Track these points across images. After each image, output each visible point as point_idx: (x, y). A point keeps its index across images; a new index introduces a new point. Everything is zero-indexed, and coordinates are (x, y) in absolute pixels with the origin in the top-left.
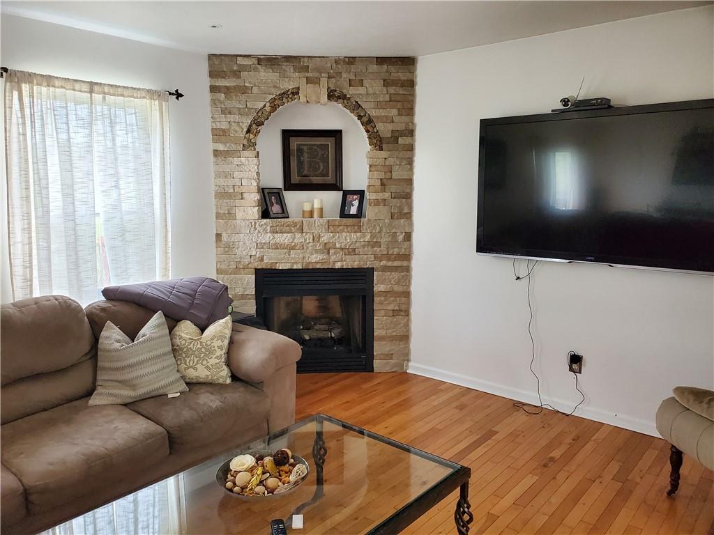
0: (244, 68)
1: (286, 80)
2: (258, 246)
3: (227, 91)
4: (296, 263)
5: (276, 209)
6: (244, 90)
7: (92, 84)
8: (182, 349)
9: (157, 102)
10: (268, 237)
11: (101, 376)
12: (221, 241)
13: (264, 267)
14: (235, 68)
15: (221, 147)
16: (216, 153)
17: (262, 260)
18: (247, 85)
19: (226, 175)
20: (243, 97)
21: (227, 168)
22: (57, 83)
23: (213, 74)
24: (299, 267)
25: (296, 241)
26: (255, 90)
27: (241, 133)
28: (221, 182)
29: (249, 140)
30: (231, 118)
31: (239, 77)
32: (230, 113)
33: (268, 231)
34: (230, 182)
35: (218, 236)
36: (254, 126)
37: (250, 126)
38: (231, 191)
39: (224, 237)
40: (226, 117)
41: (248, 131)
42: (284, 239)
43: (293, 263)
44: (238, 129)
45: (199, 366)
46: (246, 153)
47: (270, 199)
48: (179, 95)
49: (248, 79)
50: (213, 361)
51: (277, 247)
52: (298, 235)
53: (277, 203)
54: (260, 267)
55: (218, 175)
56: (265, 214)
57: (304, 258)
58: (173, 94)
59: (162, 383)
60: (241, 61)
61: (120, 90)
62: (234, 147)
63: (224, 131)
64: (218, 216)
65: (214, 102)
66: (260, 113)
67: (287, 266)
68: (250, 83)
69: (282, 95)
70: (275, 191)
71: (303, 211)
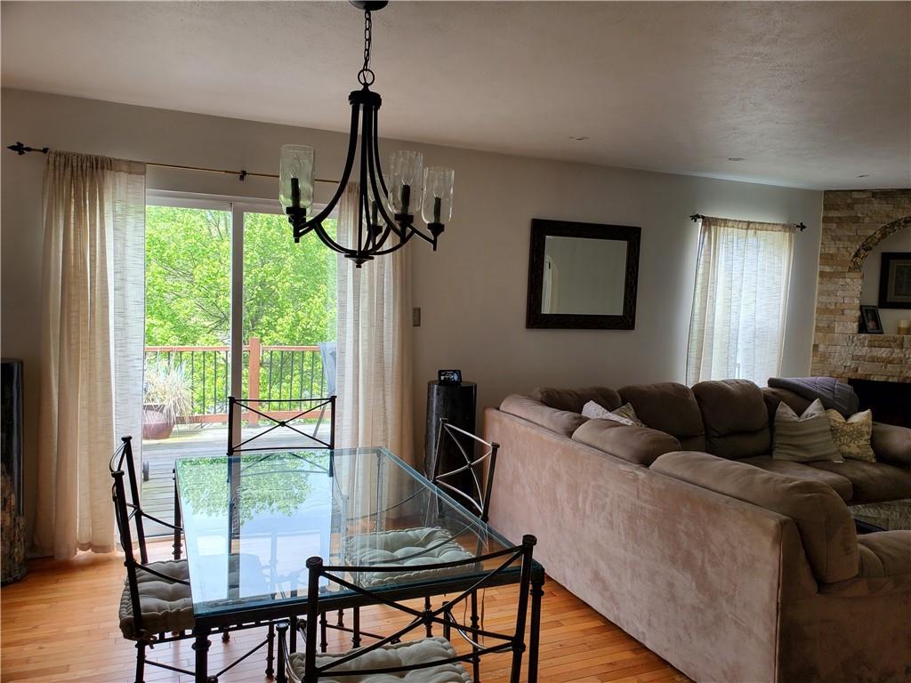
0: (857, 201)
1: (901, 210)
2: (854, 358)
3: (840, 221)
4: (893, 376)
5: (871, 325)
6: (856, 220)
7: (749, 223)
8: (837, 430)
9: (787, 234)
10: (865, 351)
11: (778, 441)
12: (818, 351)
13: (858, 377)
14: (849, 201)
15: (828, 269)
16: (822, 274)
17: (857, 371)
18: (859, 215)
19: (829, 293)
20: (854, 227)
21: (831, 287)
22: (730, 224)
23: (826, 208)
24: (895, 380)
25: (894, 356)
26: (867, 220)
27: (848, 257)
28: (824, 299)
29: (855, 263)
30: (840, 244)
31: (853, 209)
32: (840, 240)
33: (866, 344)
34: (833, 299)
35: (816, 346)
36: (862, 251)
37: (859, 250)
38: (833, 307)
39: (822, 348)
40: (835, 244)
41: (856, 255)
42: (883, 353)
43: (889, 376)
44: (845, 253)
45: (851, 444)
46: (853, 275)
47: (867, 314)
48: (802, 227)
49: (859, 211)
50: (862, 442)
51: (873, 360)
52: (897, 351)
53: (872, 320)
54: (854, 377)
55: (821, 294)
56: (862, 328)
57: (901, 372)
58: (798, 226)
59: (829, 451)
60: (855, 195)
61: (765, 226)
62: (840, 269)
63: (832, 255)
64: (818, 329)
65: (825, 230)
66: (870, 240)
67: (883, 379)
68: (862, 214)
69: (893, 224)
70: (871, 308)
71: (899, 328)
